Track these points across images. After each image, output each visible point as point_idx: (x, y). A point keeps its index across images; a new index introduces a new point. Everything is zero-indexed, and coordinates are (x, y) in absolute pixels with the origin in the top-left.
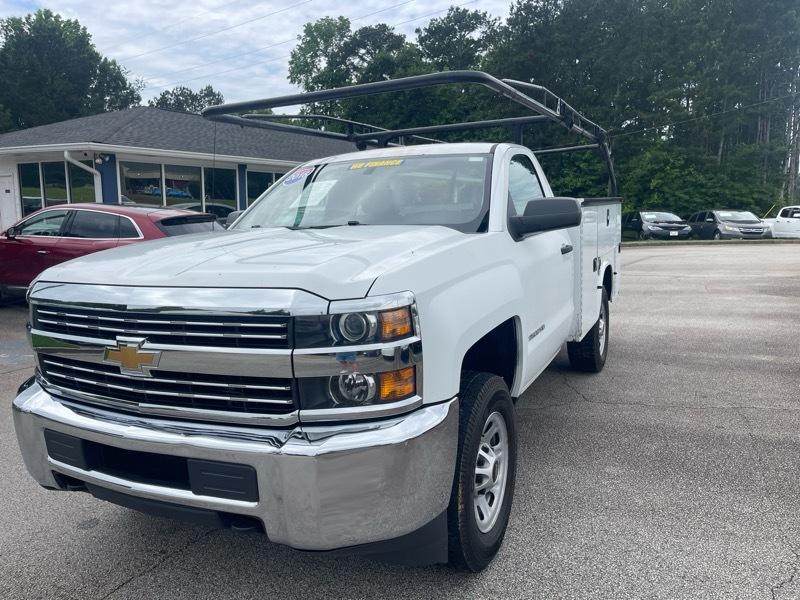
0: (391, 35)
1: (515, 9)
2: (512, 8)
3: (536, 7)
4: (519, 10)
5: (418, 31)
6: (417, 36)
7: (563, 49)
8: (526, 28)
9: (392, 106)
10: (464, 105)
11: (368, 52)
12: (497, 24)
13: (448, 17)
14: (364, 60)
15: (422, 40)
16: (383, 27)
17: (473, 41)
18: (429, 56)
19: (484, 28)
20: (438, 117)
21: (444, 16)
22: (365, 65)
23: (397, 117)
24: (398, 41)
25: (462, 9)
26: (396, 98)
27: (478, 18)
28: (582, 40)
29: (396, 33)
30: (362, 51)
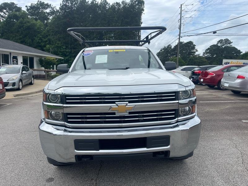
0: (16, 7)
1: (62, 5)
2: (61, 5)
3: (68, 6)
4: (63, 5)
5: (26, 6)
6: (26, 8)
7: (78, 20)
8: (65, 11)
9: (18, 31)
10: (46, 33)
11: (7, 11)
12: (55, 9)
13: (37, 4)
14: (6, 14)
15: (28, 10)
16: (13, 4)
17: (47, 13)
18: (31, 15)
19: (50, 9)
20: (37, 36)
21: (36, 3)
22: (6, 16)
23: (20, 35)
24: (19, 9)
25: (42, 2)
26: (20, 28)
27: (48, 6)
28: (83, 18)
29: (18, 6)
30: (5, 11)
